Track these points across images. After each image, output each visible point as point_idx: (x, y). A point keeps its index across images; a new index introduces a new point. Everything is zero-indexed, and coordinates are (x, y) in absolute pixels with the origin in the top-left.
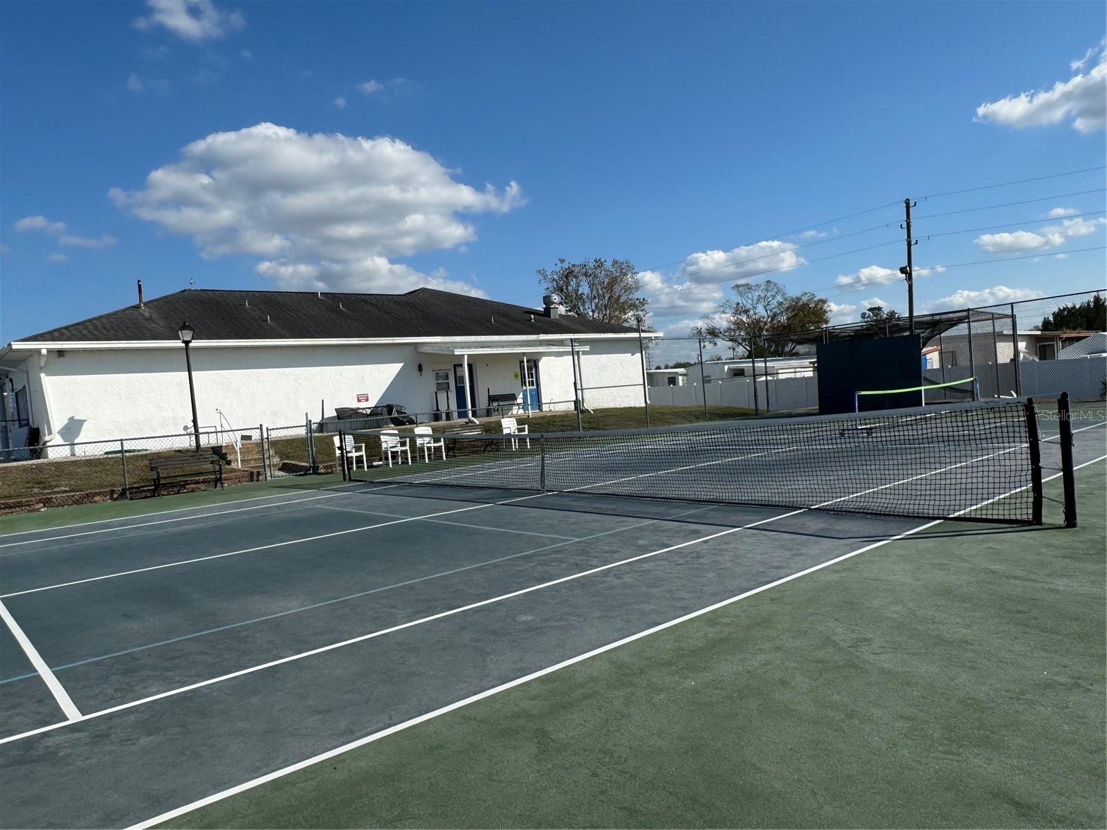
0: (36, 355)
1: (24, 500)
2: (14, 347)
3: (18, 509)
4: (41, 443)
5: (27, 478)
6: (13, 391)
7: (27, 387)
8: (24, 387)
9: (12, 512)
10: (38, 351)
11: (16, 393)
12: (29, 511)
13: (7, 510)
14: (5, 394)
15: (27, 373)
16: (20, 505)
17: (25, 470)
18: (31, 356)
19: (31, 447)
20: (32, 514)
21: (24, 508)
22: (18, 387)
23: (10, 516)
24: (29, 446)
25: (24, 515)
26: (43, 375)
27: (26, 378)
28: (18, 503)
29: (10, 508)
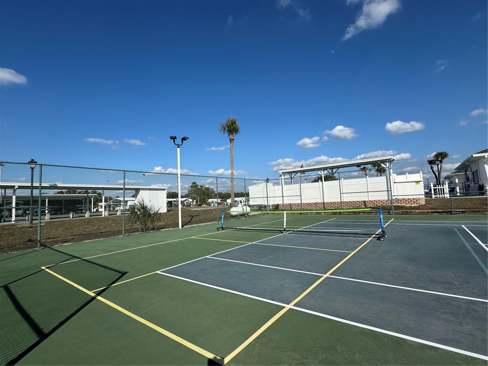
0: (482, 159)
1: (481, 210)
2: (474, 156)
3: (478, 213)
4: (485, 190)
5: (480, 202)
6: (471, 172)
7: (478, 170)
8: (477, 170)
9: (476, 214)
10: (484, 157)
11: (473, 172)
12: (483, 214)
13: (474, 213)
14: (467, 173)
15: (478, 165)
16: (479, 211)
17: (479, 199)
18: (480, 159)
19: (480, 192)
20: (483, 215)
21: (480, 213)
22: (474, 170)
23: (475, 215)
24: (479, 191)
25: (480, 215)
26: (485, 165)
27: (478, 167)
28: (478, 211)
29: (475, 212)
